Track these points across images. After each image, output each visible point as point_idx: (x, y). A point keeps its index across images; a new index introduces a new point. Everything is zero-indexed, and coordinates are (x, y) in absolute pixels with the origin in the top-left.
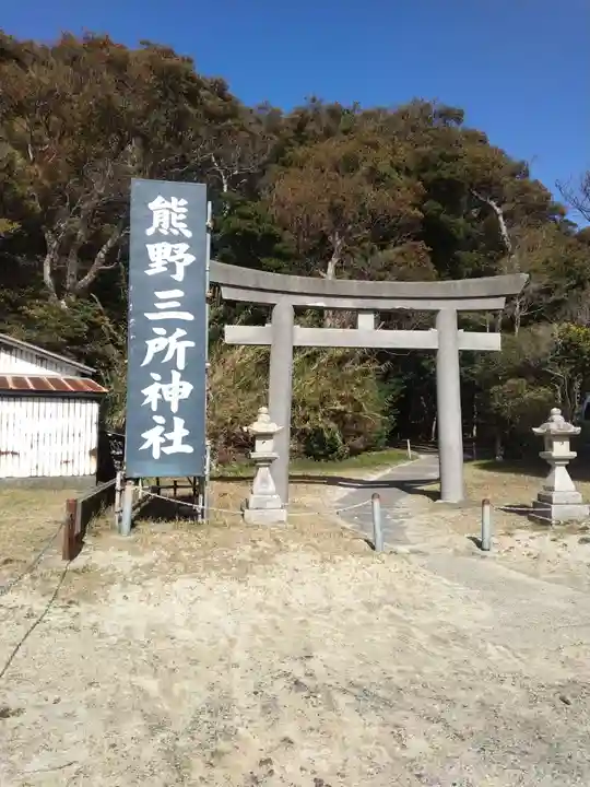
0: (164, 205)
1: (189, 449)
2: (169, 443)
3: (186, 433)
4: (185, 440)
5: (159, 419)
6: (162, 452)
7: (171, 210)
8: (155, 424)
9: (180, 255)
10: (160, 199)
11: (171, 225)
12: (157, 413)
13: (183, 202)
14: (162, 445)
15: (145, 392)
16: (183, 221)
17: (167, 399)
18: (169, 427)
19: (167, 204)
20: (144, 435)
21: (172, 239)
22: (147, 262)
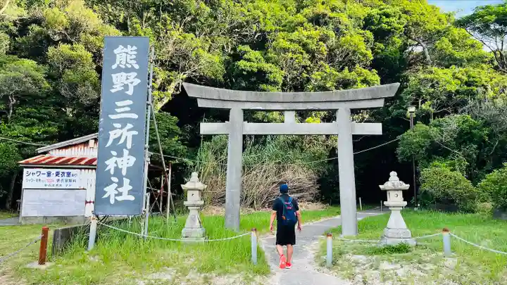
0: (123, 51)
1: (132, 198)
2: (120, 194)
3: (131, 188)
4: (130, 193)
5: (115, 179)
6: (116, 200)
7: (127, 53)
8: (112, 182)
9: (131, 79)
10: (121, 47)
11: (127, 62)
12: (114, 176)
13: (135, 48)
14: (116, 195)
15: (107, 162)
16: (134, 59)
17: (120, 167)
18: (120, 184)
19: (125, 50)
20: (105, 189)
21: (127, 70)
22: (111, 85)
